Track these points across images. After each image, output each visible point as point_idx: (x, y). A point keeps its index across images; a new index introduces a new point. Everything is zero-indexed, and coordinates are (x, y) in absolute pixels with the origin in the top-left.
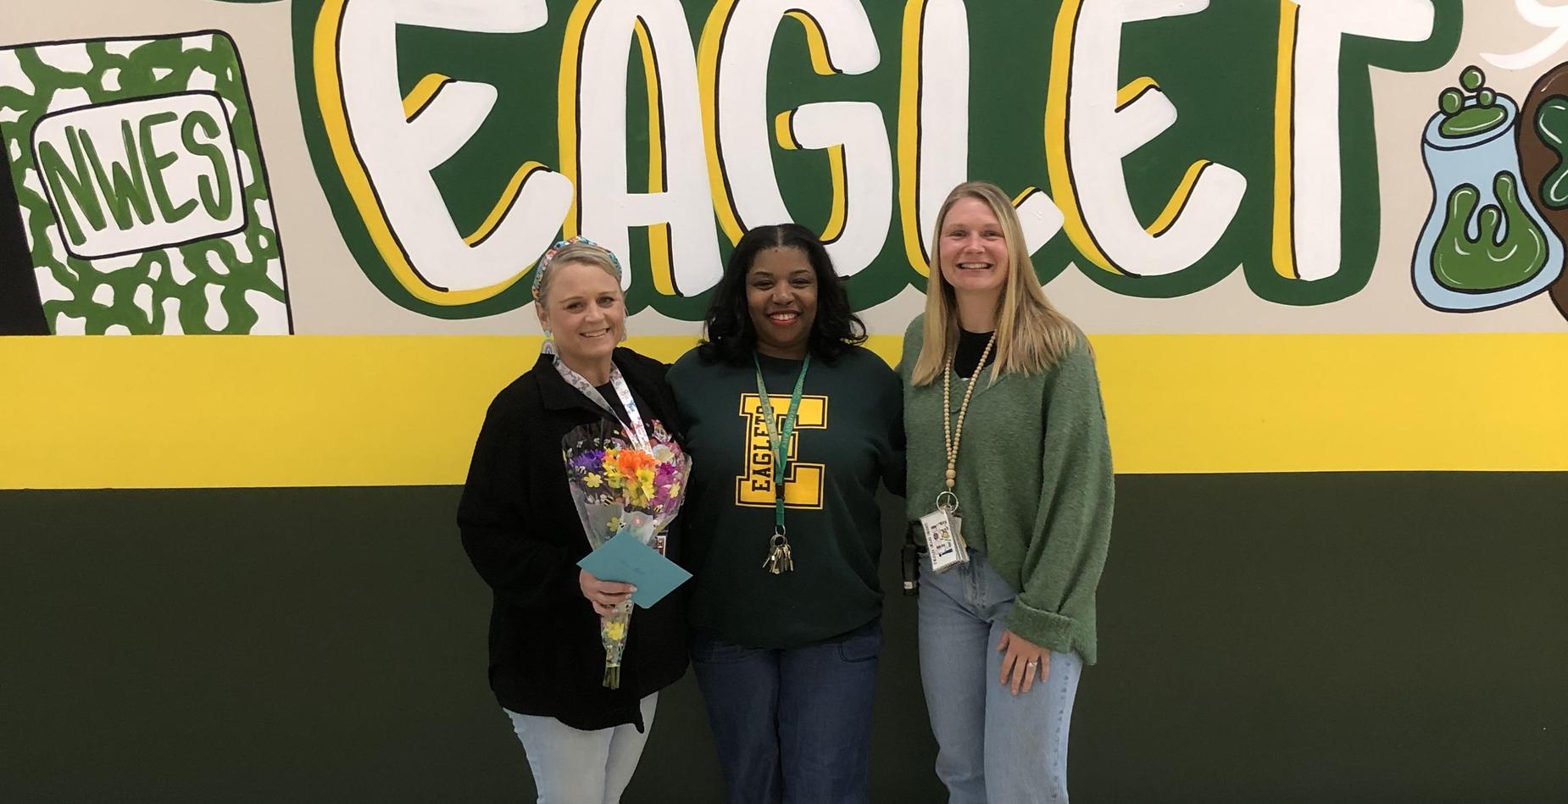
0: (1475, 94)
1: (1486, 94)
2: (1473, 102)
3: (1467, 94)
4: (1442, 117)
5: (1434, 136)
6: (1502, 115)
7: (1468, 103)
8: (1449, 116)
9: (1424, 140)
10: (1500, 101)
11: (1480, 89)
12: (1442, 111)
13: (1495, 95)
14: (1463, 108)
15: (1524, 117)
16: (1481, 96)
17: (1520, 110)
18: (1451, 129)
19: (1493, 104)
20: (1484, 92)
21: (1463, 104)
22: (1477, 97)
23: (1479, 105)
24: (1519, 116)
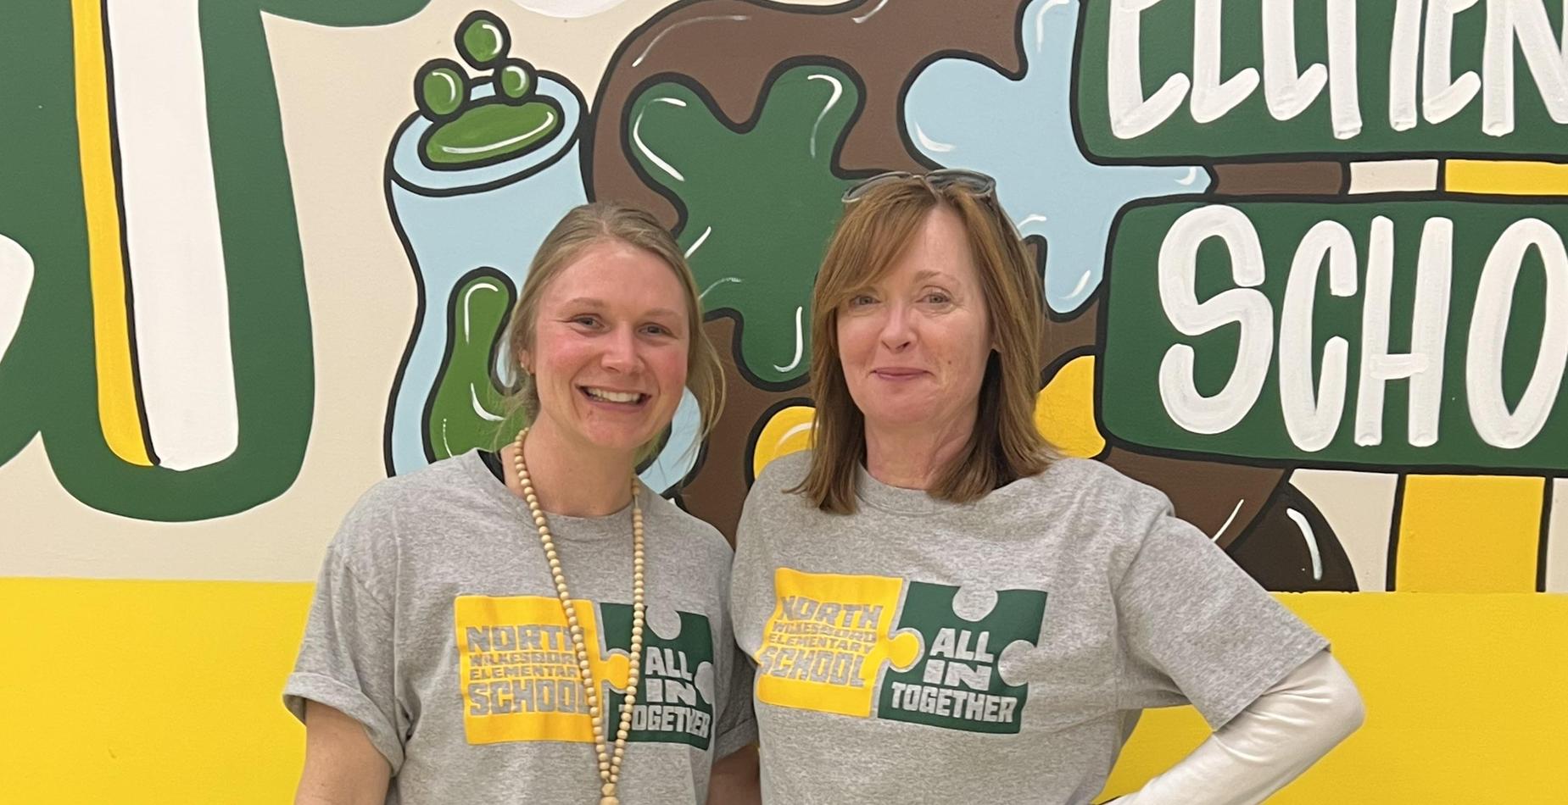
0: (490, 73)
1: (515, 73)
2: (488, 90)
3: (472, 73)
4: (423, 124)
5: (409, 165)
6: (551, 118)
7: (477, 93)
8: (439, 121)
9: (391, 175)
10: (545, 87)
11: (502, 61)
12: (424, 110)
13: (533, 74)
14: (467, 104)
15: (600, 121)
16: (504, 76)
17: (590, 103)
18: (445, 149)
19: (531, 95)
20: (511, 69)
21: (467, 94)
22: (496, 80)
23: (501, 97)
24: (588, 121)
